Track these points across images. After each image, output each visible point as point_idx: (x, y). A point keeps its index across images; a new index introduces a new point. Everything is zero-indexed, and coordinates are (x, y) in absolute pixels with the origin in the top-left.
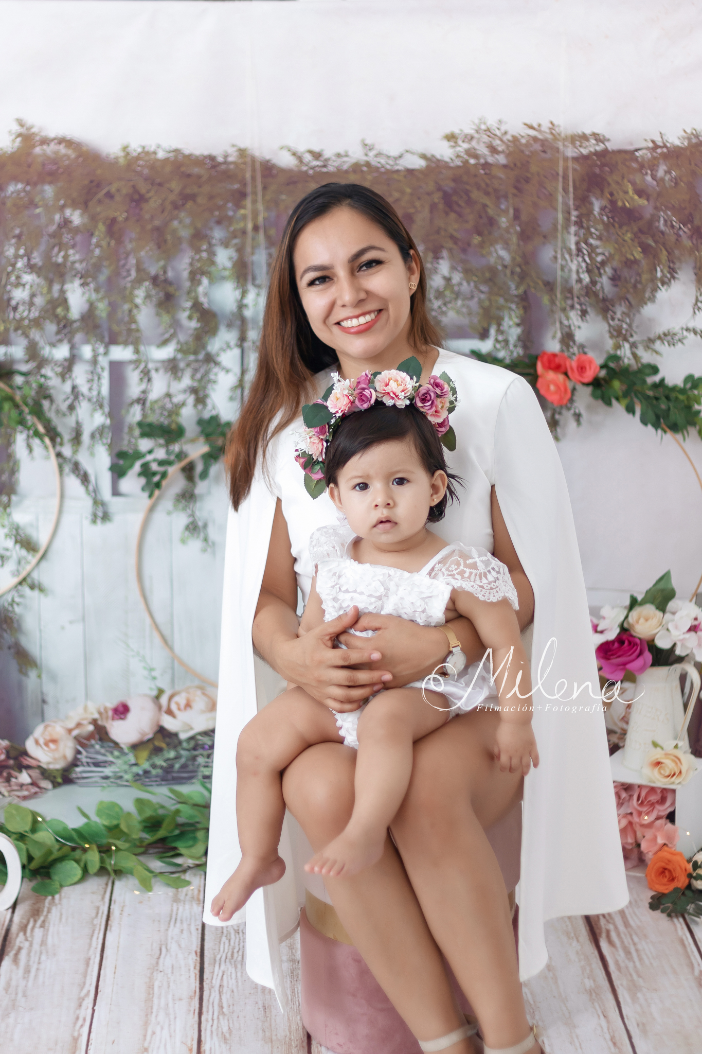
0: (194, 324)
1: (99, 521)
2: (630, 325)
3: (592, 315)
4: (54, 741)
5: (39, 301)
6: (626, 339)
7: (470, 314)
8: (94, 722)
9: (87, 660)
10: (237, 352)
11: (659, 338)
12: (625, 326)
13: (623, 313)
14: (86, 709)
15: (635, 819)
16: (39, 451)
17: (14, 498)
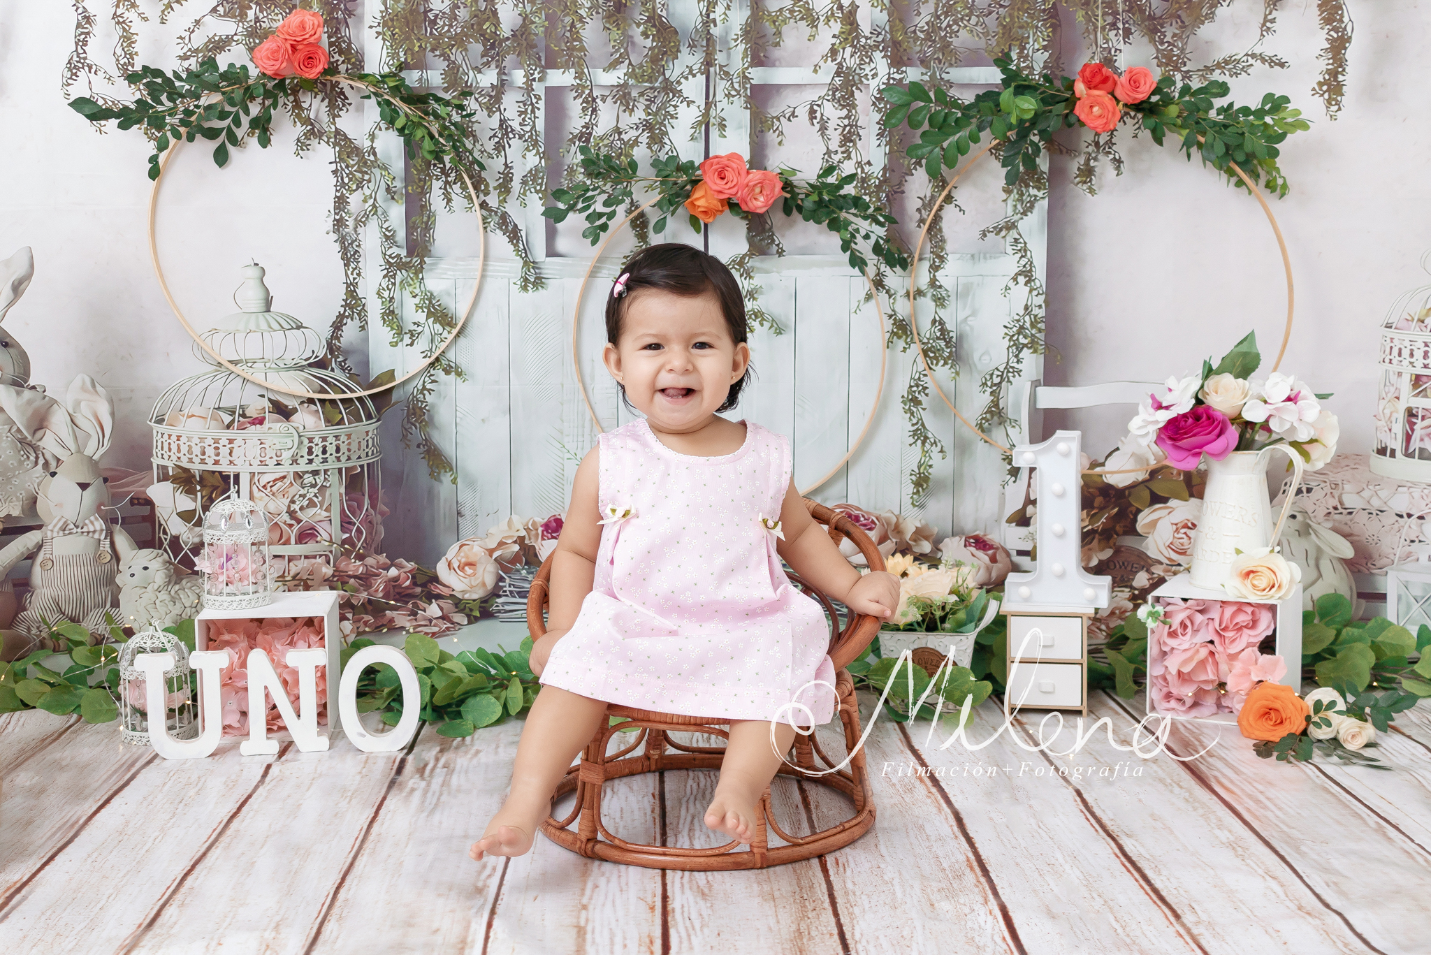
0: (648, 43)
1: (530, 288)
2: (1182, 50)
3: (1136, 36)
4: (471, 564)
5: (463, 14)
6: (1177, 69)
7: (986, 34)
8: (520, 540)
10: (701, 79)
11: (1218, 66)
12: (1176, 52)
13: (1175, 35)
14: (510, 523)
15: (1218, 647)
16: (458, 201)
17: (428, 260)
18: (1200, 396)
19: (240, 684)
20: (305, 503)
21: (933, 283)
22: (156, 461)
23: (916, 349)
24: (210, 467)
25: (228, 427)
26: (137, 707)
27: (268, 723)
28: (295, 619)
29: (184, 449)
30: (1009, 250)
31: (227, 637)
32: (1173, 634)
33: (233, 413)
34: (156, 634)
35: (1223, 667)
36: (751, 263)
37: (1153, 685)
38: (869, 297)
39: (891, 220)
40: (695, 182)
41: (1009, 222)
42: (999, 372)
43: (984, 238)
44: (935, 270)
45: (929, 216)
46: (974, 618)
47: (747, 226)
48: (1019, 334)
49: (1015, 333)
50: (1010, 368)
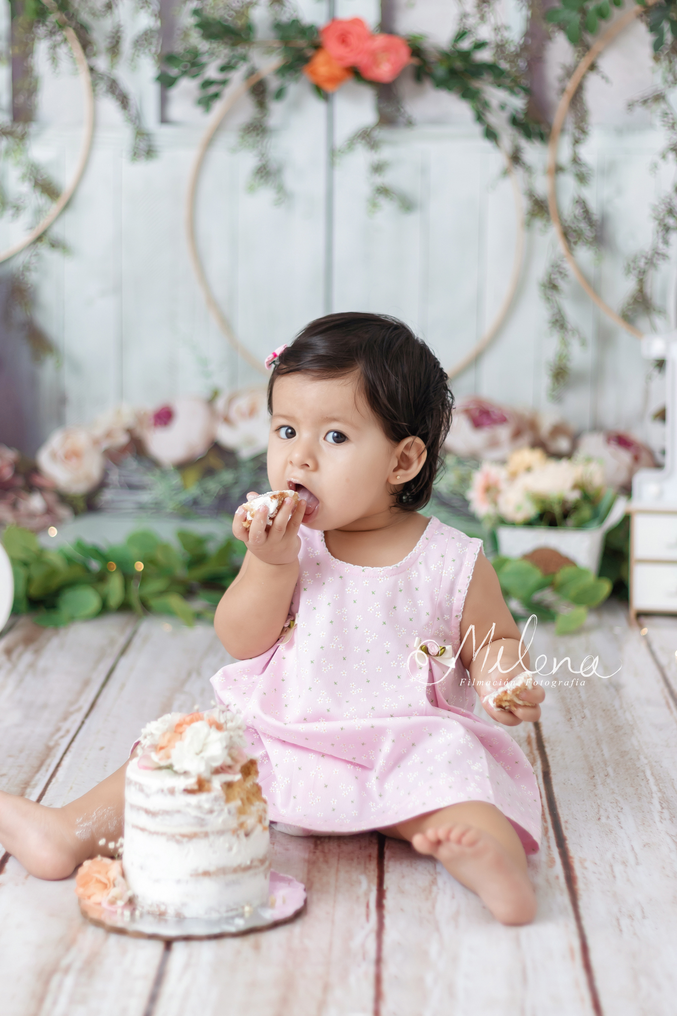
1: (141, 158)
8: (130, 431)
16: (65, 64)
17: (33, 128)
21: (576, 160)
23: (554, 232)
30: (658, 122)
36: (381, 134)
38: (506, 173)
39: (528, 92)
40: (318, 47)
41: (659, 93)
42: (646, 258)
43: (631, 110)
44: (577, 144)
45: (571, 86)
46: (599, 516)
47: (377, 95)
48: (669, 216)
49: (664, 216)
50: (658, 253)
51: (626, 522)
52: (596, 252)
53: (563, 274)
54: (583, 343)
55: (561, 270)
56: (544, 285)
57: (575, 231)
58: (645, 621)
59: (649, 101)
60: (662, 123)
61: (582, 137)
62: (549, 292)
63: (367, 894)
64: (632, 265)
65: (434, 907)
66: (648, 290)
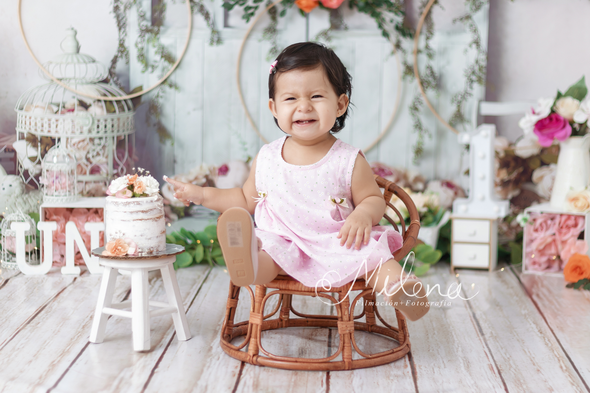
1: (215, 44)
8: (206, 177)
9: (203, 135)
14: (201, 168)
15: (557, 237)
17: (162, 28)
18: (554, 108)
19: (62, 241)
20: (95, 153)
21: (427, 47)
22: (18, 130)
23: (416, 82)
24: (46, 134)
25: (56, 113)
26: (10, 250)
27: (75, 261)
28: (89, 209)
29: (33, 124)
30: (468, 29)
31: (55, 217)
32: (536, 230)
33: (58, 105)
34: (20, 214)
35: (560, 247)
36: (331, 33)
37: (526, 256)
38: (393, 53)
39: (404, 14)
41: (468, 15)
42: (461, 95)
43: (455, 23)
44: (428, 39)
45: (425, 11)
46: (436, 220)
47: (330, 14)
48: (473, 75)
49: (470, 75)
50: (467, 93)
51: (449, 224)
52: (437, 92)
53: (421, 103)
54: (430, 136)
55: (420, 101)
56: (411, 108)
57: (426, 81)
58: (458, 271)
59: (463, 19)
60: (470, 30)
61: (430, 36)
62: (413, 111)
63: (322, 377)
64: (454, 98)
65: (352, 382)
66: (462, 111)
